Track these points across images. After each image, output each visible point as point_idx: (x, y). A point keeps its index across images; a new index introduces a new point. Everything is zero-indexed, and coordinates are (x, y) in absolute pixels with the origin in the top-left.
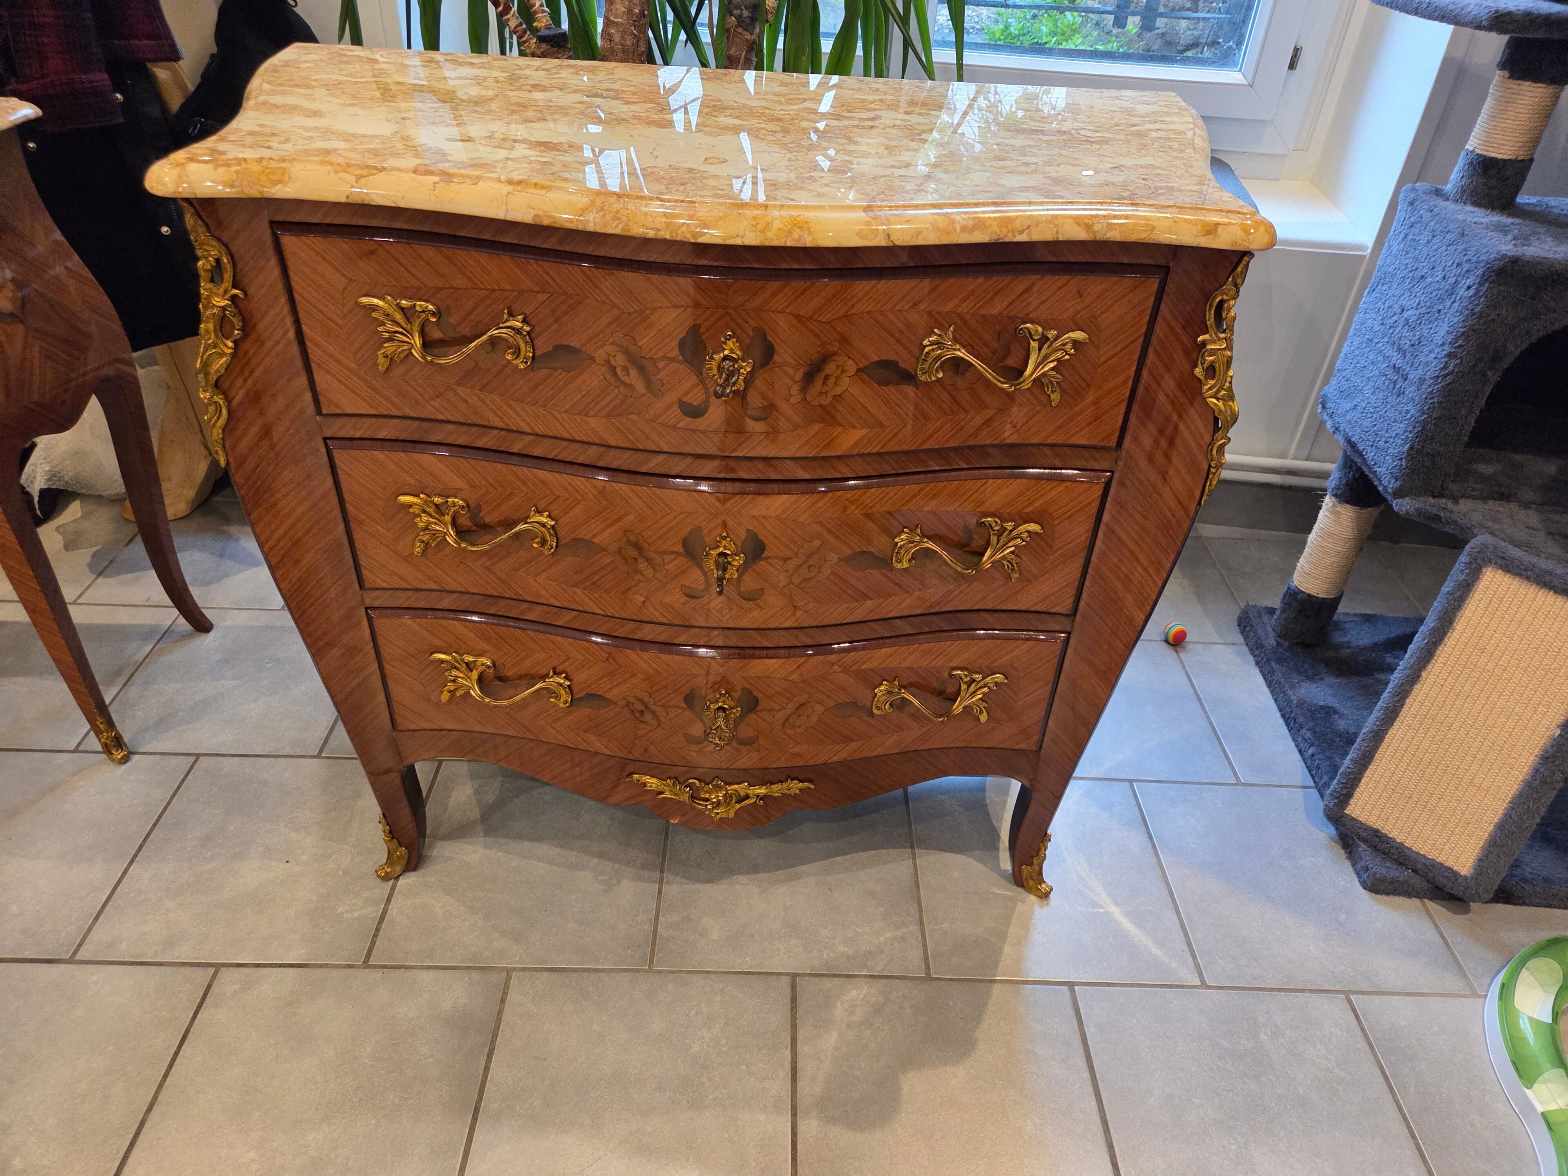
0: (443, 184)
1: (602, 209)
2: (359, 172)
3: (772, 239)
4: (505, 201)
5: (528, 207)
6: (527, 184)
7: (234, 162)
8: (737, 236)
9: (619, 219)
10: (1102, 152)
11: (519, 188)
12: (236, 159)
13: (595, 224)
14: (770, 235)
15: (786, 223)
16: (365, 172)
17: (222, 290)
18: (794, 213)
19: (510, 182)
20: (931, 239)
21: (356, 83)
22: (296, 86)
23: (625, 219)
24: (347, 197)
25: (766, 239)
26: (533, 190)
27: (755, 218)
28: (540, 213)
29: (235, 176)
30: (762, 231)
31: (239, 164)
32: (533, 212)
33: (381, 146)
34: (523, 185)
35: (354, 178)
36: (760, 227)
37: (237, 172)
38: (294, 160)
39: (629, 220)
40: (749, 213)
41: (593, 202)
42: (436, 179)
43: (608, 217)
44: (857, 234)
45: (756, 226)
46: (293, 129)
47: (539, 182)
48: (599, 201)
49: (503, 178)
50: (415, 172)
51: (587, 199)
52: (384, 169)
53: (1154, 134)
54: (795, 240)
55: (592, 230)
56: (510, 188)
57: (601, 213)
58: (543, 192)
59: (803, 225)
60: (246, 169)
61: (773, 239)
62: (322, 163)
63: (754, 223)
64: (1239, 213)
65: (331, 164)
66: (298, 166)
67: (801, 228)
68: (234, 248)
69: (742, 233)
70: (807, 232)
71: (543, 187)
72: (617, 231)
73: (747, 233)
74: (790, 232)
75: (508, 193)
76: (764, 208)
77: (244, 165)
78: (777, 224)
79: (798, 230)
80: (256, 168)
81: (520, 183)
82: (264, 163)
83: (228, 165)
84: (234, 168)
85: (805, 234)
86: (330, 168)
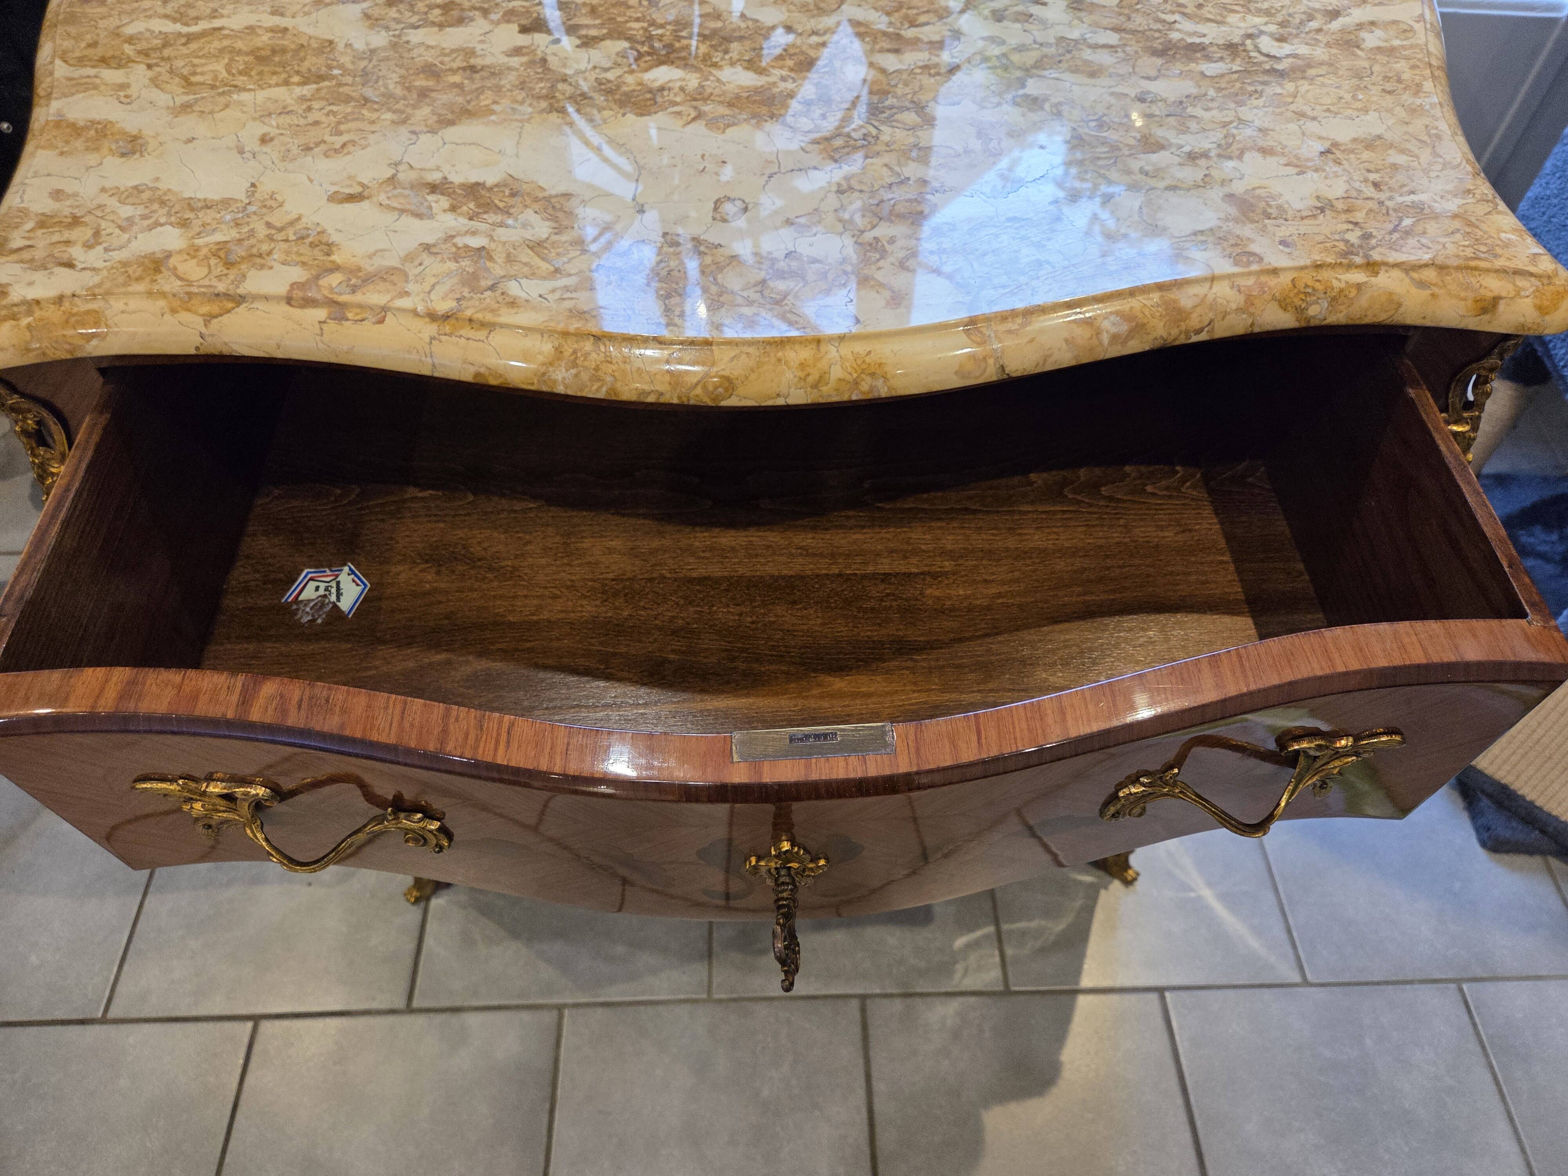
0: (332, 326)
1: (574, 365)
2: (205, 309)
3: (830, 396)
4: (428, 351)
5: (464, 362)
6: (457, 319)
7: (23, 308)
8: (778, 395)
9: (599, 380)
10: (1299, 105)
11: (447, 329)
12: (25, 302)
13: (566, 387)
14: (825, 389)
15: (850, 370)
16: (215, 308)
17: (57, 454)
18: (860, 348)
19: (432, 316)
20: (1064, 358)
21: (190, 38)
22: (104, 61)
23: (609, 379)
24: (197, 348)
25: (821, 396)
26: (467, 332)
27: (802, 365)
28: (482, 370)
29: (28, 334)
30: (815, 386)
31: (30, 313)
32: (472, 370)
33: (233, 234)
34: (452, 321)
35: (200, 320)
36: (810, 379)
37: (29, 327)
38: (108, 293)
39: (616, 380)
40: (795, 355)
41: (558, 351)
42: (321, 313)
43: (585, 376)
44: (956, 373)
45: (805, 380)
46: (104, 199)
47: (475, 316)
48: (568, 351)
49: (421, 309)
50: (289, 301)
51: (550, 346)
52: (240, 300)
53: (1371, 40)
54: (863, 393)
55: (562, 392)
56: (431, 329)
57: (573, 371)
58: (482, 334)
59: (875, 371)
60: (41, 320)
61: (829, 394)
62: (150, 294)
63: (802, 375)
64: (1531, 274)
65: (163, 294)
66: (117, 304)
67: (873, 375)
68: (59, 403)
69: (784, 391)
70: (881, 380)
71: (483, 325)
72: (601, 395)
73: (792, 390)
74: (856, 383)
75: (432, 338)
76: (814, 346)
77: (38, 314)
78: (836, 373)
79: (869, 380)
80: (53, 314)
81: (446, 317)
82: (66, 304)
83: (14, 317)
84: (25, 321)
85: (879, 383)
86: (161, 303)
